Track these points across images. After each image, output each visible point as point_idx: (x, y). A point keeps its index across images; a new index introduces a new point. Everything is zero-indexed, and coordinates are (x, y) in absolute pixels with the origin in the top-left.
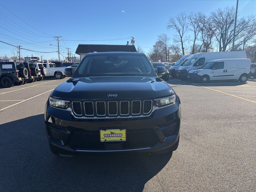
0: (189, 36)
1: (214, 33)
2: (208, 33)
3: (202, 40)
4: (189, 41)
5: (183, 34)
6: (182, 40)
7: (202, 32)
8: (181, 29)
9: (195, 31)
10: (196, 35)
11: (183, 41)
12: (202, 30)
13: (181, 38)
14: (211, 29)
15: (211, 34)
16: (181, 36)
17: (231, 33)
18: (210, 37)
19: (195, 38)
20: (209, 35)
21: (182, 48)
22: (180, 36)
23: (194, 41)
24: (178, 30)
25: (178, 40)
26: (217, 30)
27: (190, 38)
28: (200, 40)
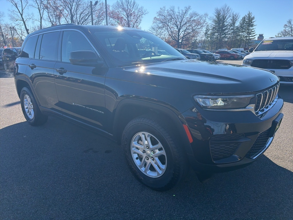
0: (33, 14)
1: (61, 13)
2: (55, 13)
3: (50, 21)
4: (33, 21)
5: (22, 10)
6: (23, 19)
7: (47, 11)
8: (18, 3)
9: (38, 8)
10: (41, 14)
11: (25, 20)
12: (47, 8)
13: (22, 15)
14: (57, 8)
15: (58, 14)
16: (21, 14)
17: (80, 16)
18: (58, 18)
19: (41, 18)
20: (57, 16)
21: (25, 29)
22: (20, 12)
23: (40, 21)
24: (14, 4)
25: (17, 18)
26: (65, 10)
27: (34, 17)
28: (47, 20)
